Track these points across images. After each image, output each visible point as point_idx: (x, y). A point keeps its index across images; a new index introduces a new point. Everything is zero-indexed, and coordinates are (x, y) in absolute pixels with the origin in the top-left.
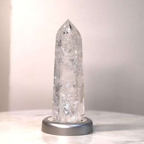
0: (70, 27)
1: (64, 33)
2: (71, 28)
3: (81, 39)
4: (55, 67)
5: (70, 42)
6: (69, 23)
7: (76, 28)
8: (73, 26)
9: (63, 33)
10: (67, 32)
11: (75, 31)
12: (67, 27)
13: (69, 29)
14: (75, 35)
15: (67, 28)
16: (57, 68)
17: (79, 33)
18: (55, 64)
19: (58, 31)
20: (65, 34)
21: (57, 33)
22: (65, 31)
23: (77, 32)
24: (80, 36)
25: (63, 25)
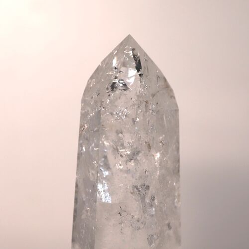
0: (134, 64)
1: (113, 87)
2: (138, 68)
3: (177, 111)
4: (75, 211)
5: (134, 121)
6: (133, 50)
7: (157, 68)
8: (148, 60)
9: (108, 85)
10: (125, 85)
11: (155, 78)
12: (124, 64)
13: (133, 72)
14: (153, 95)
15: (123, 69)
16: (83, 217)
17: (167, 86)
18: (76, 200)
19: (92, 78)
20: (118, 92)
21: (88, 84)
22: (116, 81)
23: (161, 83)
24: (173, 97)
25: (111, 56)
